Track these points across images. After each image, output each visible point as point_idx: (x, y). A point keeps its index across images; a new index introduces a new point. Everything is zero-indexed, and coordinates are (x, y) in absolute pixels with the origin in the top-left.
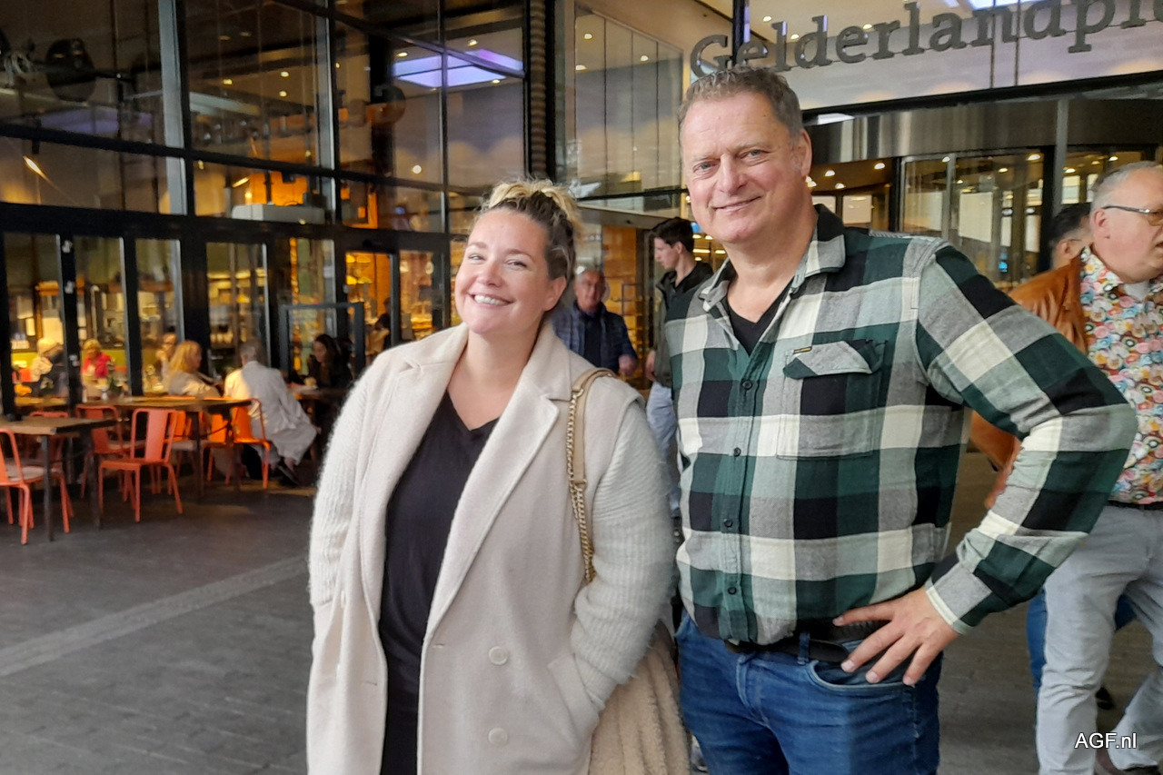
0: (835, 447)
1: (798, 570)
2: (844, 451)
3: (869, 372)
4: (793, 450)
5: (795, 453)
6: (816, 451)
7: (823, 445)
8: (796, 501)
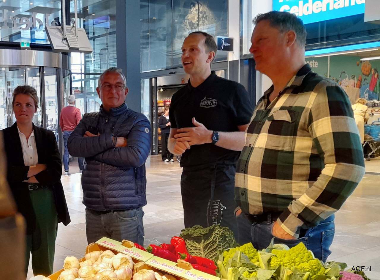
0: (277, 147)
1: (262, 189)
2: (280, 149)
3: (291, 122)
4: (264, 146)
5: (264, 147)
6: (271, 147)
7: (273, 145)
8: (263, 164)
